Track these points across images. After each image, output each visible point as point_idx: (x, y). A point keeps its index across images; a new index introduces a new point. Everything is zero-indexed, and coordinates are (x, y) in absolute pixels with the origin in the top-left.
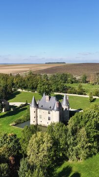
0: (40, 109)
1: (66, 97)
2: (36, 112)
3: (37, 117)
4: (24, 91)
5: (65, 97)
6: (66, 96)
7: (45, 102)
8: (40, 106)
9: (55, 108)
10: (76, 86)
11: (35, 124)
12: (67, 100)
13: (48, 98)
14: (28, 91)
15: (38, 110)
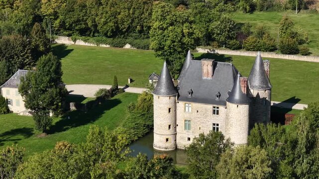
0: (186, 99)
1: (262, 65)
2: (173, 110)
3: (176, 126)
4: (80, 43)
5: (258, 61)
6: (262, 59)
7: (200, 78)
8: (183, 91)
9: (237, 96)
10: (270, 24)
11: (170, 146)
12: (263, 72)
13: (210, 68)
14: (99, 42)
15: (181, 105)
